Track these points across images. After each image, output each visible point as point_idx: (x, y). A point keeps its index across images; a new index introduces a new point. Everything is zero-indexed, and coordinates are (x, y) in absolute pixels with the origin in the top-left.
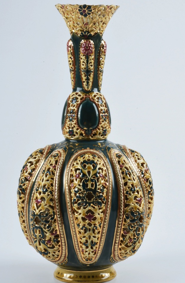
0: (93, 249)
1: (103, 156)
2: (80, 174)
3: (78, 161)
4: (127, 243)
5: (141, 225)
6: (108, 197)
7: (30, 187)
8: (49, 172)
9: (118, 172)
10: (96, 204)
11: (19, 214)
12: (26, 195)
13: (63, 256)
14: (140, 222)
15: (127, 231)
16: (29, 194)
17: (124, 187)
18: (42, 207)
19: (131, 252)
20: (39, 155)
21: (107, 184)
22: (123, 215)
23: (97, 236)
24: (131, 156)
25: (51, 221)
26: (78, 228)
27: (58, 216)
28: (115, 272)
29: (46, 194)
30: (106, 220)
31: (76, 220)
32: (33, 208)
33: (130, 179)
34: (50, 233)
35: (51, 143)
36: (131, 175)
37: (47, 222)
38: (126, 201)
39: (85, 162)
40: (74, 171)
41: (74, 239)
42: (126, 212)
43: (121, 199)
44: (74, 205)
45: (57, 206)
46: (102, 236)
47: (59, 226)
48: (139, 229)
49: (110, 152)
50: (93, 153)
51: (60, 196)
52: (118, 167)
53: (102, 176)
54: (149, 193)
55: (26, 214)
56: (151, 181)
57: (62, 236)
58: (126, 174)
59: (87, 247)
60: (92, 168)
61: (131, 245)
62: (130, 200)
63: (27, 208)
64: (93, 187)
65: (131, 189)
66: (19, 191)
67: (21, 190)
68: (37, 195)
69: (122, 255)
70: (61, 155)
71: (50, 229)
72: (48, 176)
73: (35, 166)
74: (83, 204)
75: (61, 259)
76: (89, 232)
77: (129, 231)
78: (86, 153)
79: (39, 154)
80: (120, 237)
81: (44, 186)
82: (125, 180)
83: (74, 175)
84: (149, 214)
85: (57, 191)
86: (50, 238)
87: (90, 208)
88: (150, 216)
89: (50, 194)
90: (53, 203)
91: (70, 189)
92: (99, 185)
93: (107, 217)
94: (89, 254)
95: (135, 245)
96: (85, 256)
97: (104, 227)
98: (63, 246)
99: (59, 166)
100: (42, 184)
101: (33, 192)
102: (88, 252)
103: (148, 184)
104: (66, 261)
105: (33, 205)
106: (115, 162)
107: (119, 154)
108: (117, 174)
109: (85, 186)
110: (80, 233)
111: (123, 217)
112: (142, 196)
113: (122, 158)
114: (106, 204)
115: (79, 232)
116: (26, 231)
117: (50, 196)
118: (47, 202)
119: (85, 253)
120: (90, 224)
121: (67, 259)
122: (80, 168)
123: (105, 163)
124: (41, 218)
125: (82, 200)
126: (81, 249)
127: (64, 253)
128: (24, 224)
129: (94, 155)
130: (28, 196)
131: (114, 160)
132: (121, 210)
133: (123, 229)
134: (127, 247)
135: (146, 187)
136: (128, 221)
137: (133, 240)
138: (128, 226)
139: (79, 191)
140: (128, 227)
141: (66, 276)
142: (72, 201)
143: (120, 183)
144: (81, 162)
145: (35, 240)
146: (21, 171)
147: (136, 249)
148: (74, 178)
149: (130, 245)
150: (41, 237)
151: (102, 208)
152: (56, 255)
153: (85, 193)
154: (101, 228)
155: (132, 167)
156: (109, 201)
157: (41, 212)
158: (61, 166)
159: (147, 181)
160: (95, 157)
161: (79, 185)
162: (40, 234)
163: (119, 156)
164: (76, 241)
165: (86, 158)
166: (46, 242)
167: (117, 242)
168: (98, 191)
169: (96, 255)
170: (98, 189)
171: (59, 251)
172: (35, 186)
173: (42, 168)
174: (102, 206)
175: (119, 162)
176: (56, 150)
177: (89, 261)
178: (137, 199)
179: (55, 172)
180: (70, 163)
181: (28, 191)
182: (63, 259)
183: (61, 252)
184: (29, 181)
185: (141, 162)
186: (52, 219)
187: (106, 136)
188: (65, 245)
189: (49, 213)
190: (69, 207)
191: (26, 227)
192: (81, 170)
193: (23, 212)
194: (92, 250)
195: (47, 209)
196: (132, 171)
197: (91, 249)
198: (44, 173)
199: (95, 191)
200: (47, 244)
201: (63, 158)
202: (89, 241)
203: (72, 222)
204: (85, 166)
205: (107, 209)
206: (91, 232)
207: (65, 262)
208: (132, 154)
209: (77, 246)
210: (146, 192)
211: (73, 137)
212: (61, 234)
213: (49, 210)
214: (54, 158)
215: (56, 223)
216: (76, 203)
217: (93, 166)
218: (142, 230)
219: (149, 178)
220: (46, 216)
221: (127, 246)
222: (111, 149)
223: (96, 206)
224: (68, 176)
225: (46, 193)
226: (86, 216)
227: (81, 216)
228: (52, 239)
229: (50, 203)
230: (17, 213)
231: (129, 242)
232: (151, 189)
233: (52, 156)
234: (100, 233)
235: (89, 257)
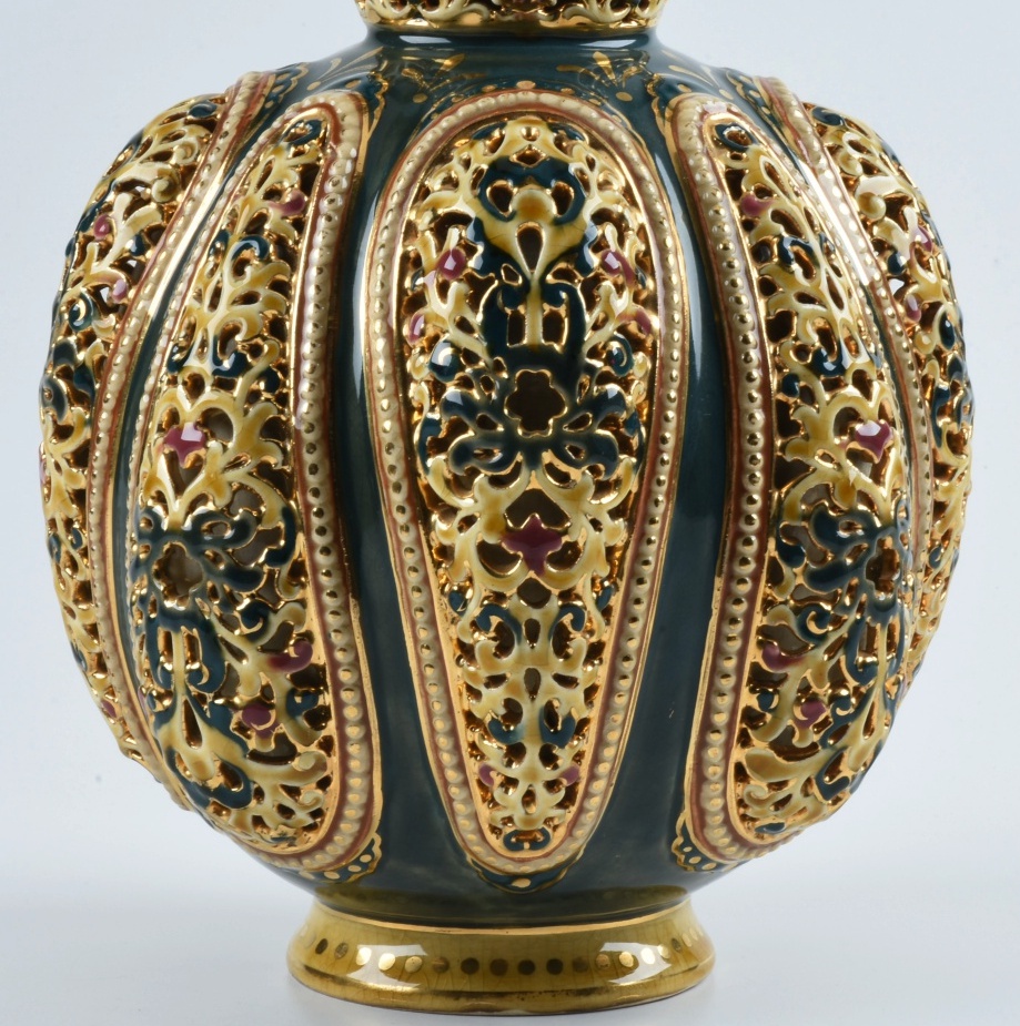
0: (556, 767)
1: (625, 139)
2: (471, 251)
3: (455, 168)
4: (790, 733)
5: (883, 611)
6: (663, 408)
7: (131, 354)
8: (255, 244)
9: (731, 246)
10: (576, 451)
11: (54, 543)
12: (99, 410)
13: (353, 813)
14: (879, 588)
15: (784, 645)
16: (119, 401)
17: (770, 349)
18: (210, 481)
19: (815, 790)
20: (191, 139)
21: (656, 322)
22: (763, 536)
23: (582, 673)
24: (816, 145)
25: (271, 574)
26: (454, 621)
27: (316, 538)
28: (704, 943)
29: (236, 393)
30: (648, 570)
31: (437, 565)
32: (148, 488)
33: (812, 293)
34: (264, 657)
35: (270, 59)
36: (817, 264)
37: (242, 576)
38: (779, 443)
39: (500, 168)
40: (428, 234)
41: (426, 695)
42: (778, 518)
43: (748, 427)
44: (430, 462)
45: (314, 469)
46: (614, 674)
47: (321, 609)
48: (872, 633)
49: (676, 111)
50: (554, 117)
51: (333, 405)
52: (728, 213)
53: (616, 264)
54: (939, 402)
55: (102, 540)
56: (952, 322)
57: (345, 676)
58: (785, 260)
59: (515, 752)
60: (554, 210)
61: (814, 746)
62: (807, 437)
63: (104, 495)
64: (557, 339)
65: (819, 358)
66: (51, 382)
67: (65, 374)
68: (174, 398)
69: (750, 813)
70: (338, 128)
71: (259, 626)
72: (248, 270)
73: (160, 208)
74: (490, 454)
75: (337, 838)
76: (526, 644)
77: (804, 648)
78: (512, 116)
79: (191, 132)
80: (737, 690)
81: (227, 335)
82: (775, 298)
83: (431, 255)
84: (938, 551)
85: (313, 369)
86: (267, 690)
87: (533, 478)
88: (945, 565)
89: (267, 390)
90: (284, 450)
91: (398, 353)
92: (596, 327)
93: (653, 547)
94: (529, 798)
95: (839, 745)
96: (501, 814)
97: (628, 617)
98: (353, 749)
99: (325, 204)
100: (213, 323)
101: (150, 381)
102: (522, 788)
103: (931, 339)
104: (369, 851)
105: (145, 468)
106: (710, 177)
107: (735, 125)
108: (723, 258)
109: (500, 329)
110: (466, 651)
111: (763, 548)
112: (894, 411)
113: (760, 153)
114: (647, 457)
115: (461, 645)
116: (100, 655)
117: (266, 406)
118: (240, 446)
119: (498, 793)
120: (534, 594)
121: (378, 840)
122: (471, 212)
123: (639, 179)
124: (203, 553)
125: (485, 424)
126: (473, 766)
127: (356, 797)
128: (83, 606)
129: (561, 125)
130: (115, 412)
131: (698, 167)
132: (744, 499)
133: (761, 631)
134: (788, 759)
135: (919, 363)
136: (795, 576)
137: (828, 712)
138: (796, 611)
139: (462, 368)
140: (793, 623)
141: (375, 958)
142: (416, 437)
143: (743, 320)
144: (479, 172)
145: (159, 708)
146: (70, 250)
147: (846, 770)
148: (430, 281)
149: (807, 744)
150: (204, 680)
151: (618, 482)
152: (304, 807)
153: (503, 381)
154: (608, 623)
155: (825, 218)
156: (664, 440)
157: (200, 510)
158: (340, 202)
159: (926, 322)
160: (572, 136)
161: (464, 326)
162: (196, 666)
163: (735, 144)
164: (438, 707)
165: (512, 142)
166: (237, 717)
167: (720, 719)
168: (591, 370)
169: (573, 809)
170: (594, 353)
171: (324, 784)
172: (162, 342)
173: (213, 218)
174: (620, 471)
175: (734, 178)
176: (306, 102)
177: (526, 852)
178: (858, 427)
179: (297, 243)
180: (399, 185)
181: (113, 377)
182: (349, 841)
183: (335, 785)
184: (122, 311)
185: (889, 192)
186: (278, 557)
187: (647, 12)
188: (367, 737)
189: (259, 520)
190: (393, 478)
191: (102, 630)
192: (479, 225)
193: (83, 525)
194: (549, 774)
195: (242, 492)
196: (822, 240)
197: (539, 764)
198: (224, 253)
199: (569, 366)
200: (242, 728)
201: (353, 153)
202: (530, 711)
203: (413, 578)
204: (502, 197)
205: (650, 493)
206: (544, 644)
207: (366, 859)
208: (822, 132)
209: (444, 742)
210: (917, 392)
211: (423, 12)
212: (335, 665)
213: (256, 501)
214: (293, 149)
215: (303, 586)
216: (440, 446)
217: (560, 197)
218: (890, 646)
219: (942, 298)
220: (234, 540)
221: (785, 748)
222: (677, 93)
223: (577, 465)
224: (387, 268)
225: (240, 381)
226: (510, 535)
227: (476, 533)
228: (278, 698)
229: (260, 451)
230: (43, 532)
231: (803, 725)
232: (955, 378)
233: (275, 138)
234: (607, 654)
235: (529, 820)
